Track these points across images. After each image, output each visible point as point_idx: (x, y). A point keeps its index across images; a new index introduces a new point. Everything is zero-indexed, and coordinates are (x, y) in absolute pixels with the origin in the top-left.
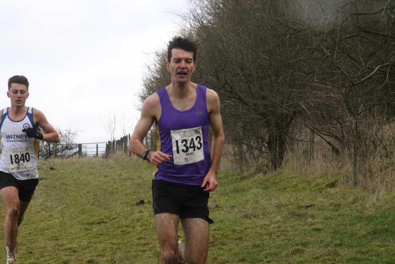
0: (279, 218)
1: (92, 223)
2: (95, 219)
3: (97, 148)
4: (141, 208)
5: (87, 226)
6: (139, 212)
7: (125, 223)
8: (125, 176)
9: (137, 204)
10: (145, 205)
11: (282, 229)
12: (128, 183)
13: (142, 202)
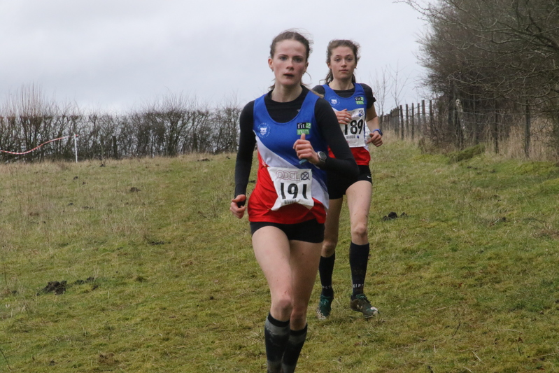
9: (385, 219)
13: (393, 215)
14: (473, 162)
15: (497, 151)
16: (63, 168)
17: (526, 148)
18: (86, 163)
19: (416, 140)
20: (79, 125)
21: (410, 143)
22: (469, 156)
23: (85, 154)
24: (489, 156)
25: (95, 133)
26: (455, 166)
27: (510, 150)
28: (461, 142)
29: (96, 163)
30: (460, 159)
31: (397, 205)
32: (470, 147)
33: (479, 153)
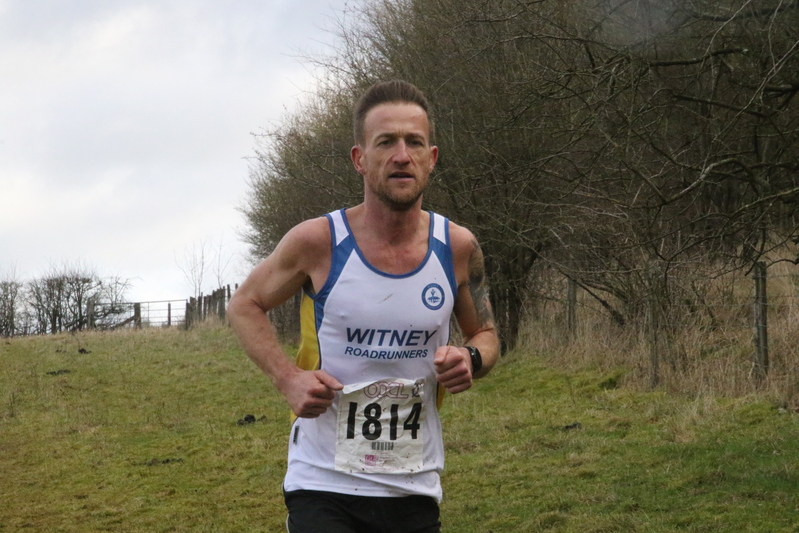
0: (512, 450)
1: (154, 463)
3: (169, 310)
4: (248, 430)
5: (142, 469)
6: (246, 438)
9: (241, 423)
10: (257, 425)
11: (521, 472)
12: (225, 380)
13: (250, 419)
31: (250, 407)
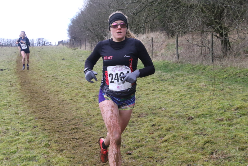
0: (99, 64)
1: (50, 65)
2: (51, 64)
4: (63, 61)
5: (48, 66)
6: (63, 62)
7: (58, 65)
8: (61, 51)
9: (62, 60)
10: (65, 60)
11: (100, 67)
12: (61, 53)
13: (64, 59)
14: (77, 50)
15: (80, 48)
16: (2, 48)
17: (86, 48)
18: (6, 47)
19: (66, 46)
20: (5, 40)
21: (65, 47)
22: (76, 49)
23: (6, 46)
24: (79, 49)
25: (7, 42)
26: (74, 51)
27: (83, 48)
28: (74, 47)
29: (8, 47)
30: (74, 49)
31: (64, 57)
32: (76, 48)
33: (77, 49)
